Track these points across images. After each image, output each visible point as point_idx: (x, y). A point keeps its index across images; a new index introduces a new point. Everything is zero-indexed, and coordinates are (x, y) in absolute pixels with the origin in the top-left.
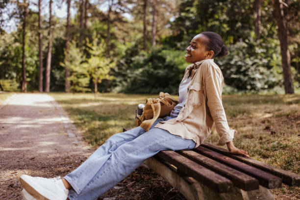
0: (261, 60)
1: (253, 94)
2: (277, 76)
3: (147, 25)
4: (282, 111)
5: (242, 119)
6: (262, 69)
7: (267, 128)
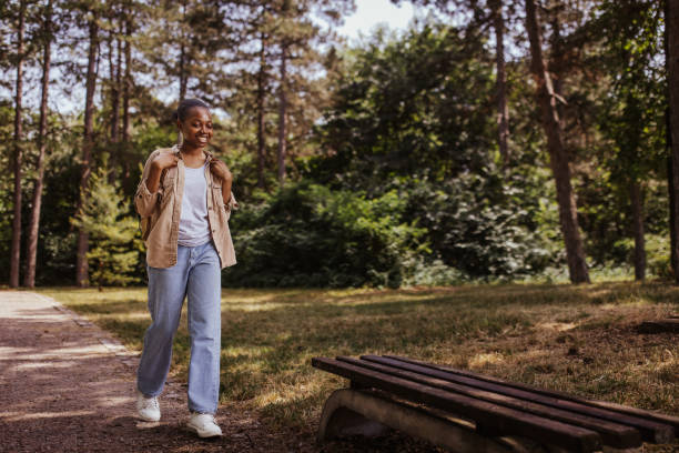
0: (515, 210)
1: (503, 282)
2: (549, 244)
3: (265, 135)
4: (591, 317)
5: (513, 336)
6: (518, 230)
7: (573, 352)
